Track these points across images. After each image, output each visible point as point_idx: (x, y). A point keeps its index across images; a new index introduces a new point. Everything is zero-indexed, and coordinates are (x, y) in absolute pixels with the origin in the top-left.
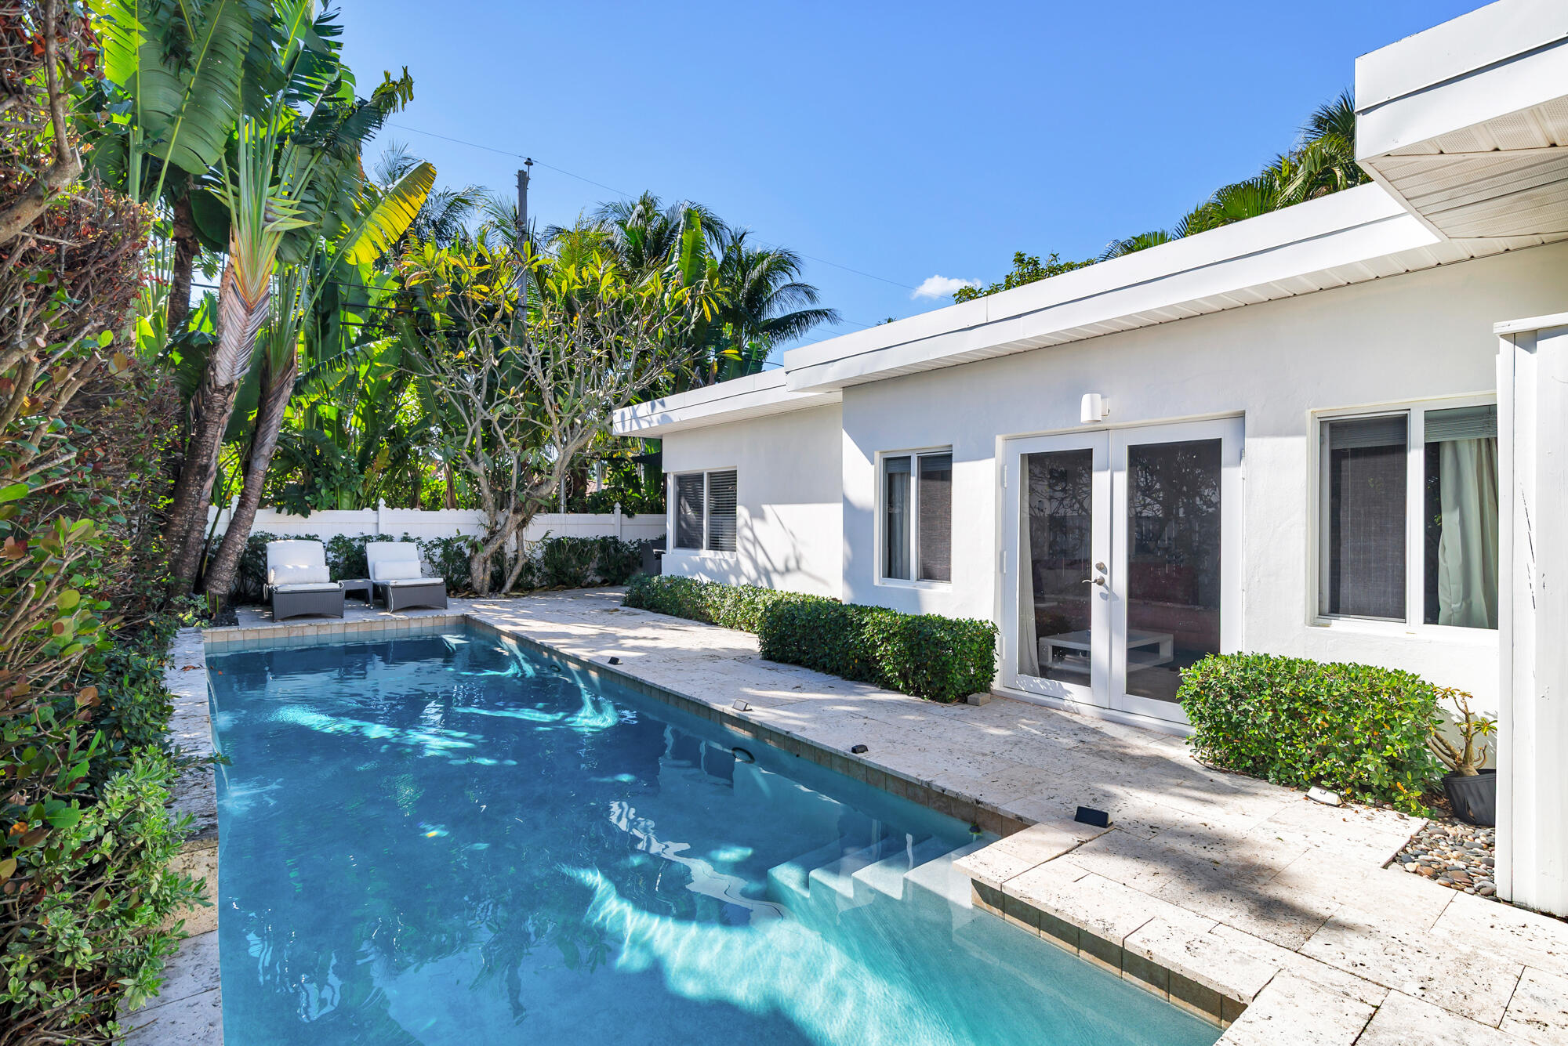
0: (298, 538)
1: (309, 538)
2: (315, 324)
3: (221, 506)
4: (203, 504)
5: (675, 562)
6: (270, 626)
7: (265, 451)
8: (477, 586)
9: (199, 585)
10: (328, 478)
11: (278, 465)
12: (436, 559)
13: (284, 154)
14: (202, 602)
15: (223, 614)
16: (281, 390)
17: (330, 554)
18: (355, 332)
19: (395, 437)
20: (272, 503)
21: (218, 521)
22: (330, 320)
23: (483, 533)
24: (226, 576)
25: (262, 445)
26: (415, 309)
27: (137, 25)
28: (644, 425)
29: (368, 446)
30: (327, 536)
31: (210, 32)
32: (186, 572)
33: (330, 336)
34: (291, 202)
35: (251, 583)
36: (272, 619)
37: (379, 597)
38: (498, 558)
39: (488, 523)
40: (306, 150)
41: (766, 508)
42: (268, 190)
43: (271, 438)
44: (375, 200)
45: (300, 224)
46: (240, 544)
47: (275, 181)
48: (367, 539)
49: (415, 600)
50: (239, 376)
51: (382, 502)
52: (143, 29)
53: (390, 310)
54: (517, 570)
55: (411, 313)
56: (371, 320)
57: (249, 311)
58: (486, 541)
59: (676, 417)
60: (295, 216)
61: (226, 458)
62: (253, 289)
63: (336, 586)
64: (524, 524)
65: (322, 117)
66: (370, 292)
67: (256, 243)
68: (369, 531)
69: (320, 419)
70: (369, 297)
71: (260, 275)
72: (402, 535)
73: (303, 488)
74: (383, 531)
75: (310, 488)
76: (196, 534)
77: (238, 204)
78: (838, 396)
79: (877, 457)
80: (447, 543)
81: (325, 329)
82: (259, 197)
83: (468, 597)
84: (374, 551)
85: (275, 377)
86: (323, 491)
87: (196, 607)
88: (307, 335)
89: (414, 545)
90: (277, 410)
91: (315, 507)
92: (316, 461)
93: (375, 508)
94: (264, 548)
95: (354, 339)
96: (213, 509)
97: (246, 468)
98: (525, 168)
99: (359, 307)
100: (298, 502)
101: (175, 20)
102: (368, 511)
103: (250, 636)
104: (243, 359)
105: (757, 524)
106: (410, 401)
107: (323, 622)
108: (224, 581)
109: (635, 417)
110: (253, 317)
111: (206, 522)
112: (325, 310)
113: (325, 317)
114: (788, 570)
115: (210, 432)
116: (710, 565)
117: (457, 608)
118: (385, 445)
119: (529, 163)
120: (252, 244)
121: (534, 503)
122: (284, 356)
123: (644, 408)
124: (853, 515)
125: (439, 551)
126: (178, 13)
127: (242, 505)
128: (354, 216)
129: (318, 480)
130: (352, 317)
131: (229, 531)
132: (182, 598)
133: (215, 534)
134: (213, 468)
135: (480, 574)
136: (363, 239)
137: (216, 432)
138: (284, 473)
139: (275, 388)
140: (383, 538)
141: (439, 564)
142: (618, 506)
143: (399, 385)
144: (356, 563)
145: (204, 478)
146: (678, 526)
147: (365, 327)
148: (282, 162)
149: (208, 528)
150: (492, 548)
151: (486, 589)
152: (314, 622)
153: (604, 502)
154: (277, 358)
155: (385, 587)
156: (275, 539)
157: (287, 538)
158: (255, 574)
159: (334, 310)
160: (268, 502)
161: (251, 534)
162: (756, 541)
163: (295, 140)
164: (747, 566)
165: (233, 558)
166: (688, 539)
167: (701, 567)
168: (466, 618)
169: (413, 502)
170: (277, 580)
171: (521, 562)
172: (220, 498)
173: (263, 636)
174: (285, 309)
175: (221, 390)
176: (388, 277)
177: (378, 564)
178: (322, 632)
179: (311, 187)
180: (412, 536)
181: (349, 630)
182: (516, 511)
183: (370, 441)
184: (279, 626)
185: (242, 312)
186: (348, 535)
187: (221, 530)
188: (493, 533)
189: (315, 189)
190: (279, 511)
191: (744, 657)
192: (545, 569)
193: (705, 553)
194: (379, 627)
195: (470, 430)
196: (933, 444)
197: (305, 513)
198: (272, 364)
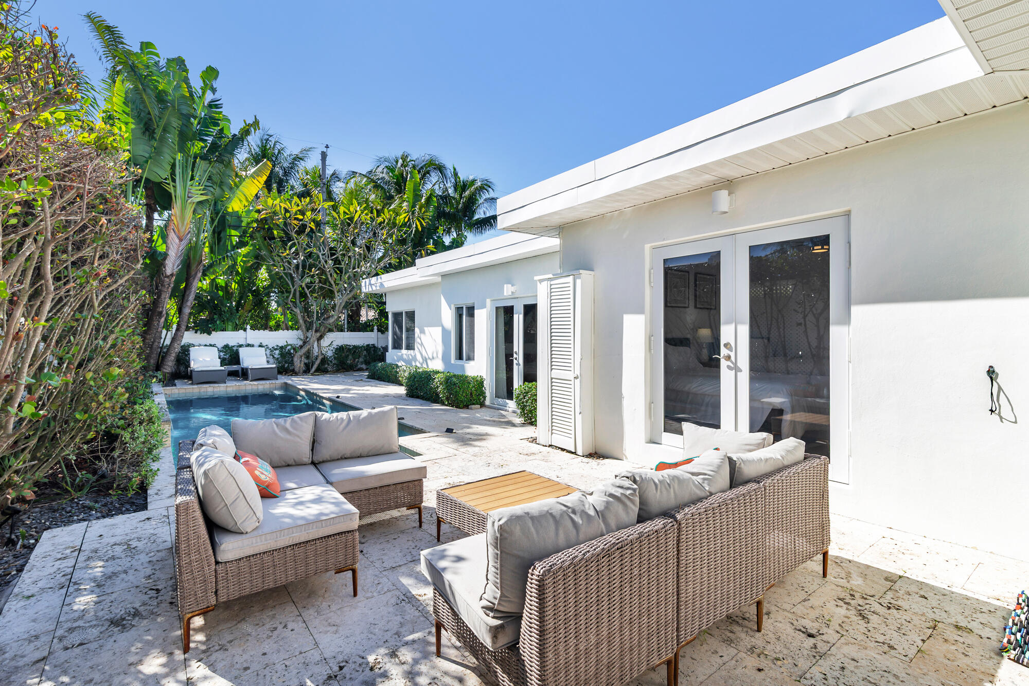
0: (206, 345)
1: (211, 345)
2: (214, 237)
3: (168, 330)
4: (160, 329)
5: (392, 356)
6: (191, 387)
7: (189, 304)
8: (297, 369)
9: (158, 368)
10: (220, 315)
11: (196, 309)
12: (275, 356)
13: (196, 165)
14: (159, 375)
15: (170, 380)
16: (196, 274)
17: (222, 354)
18: (235, 240)
19: (256, 293)
20: (193, 328)
21: (166, 338)
22: (222, 235)
23: (300, 343)
24: (170, 364)
25: (187, 301)
26: (266, 226)
27: (131, 120)
28: (374, 288)
29: (241, 298)
30: (220, 345)
31: (162, 123)
32: (152, 361)
33: (222, 243)
34: (200, 188)
35: (182, 368)
36: (192, 384)
37: (244, 374)
38: (308, 355)
39: (302, 337)
40: (207, 162)
41: (426, 329)
42: (189, 183)
43: (192, 297)
44: (242, 179)
45: (204, 198)
46: (177, 349)
47: (192, 179)
48: (241, 346)
49: (261, 375)
50: (176, 270)
51: (248, 327)
52: (133, 121)
53: (253, 228)
54: (318, 362)
55: (264, 229)
56: (244, 233)
57: (181, 240)
58: (301, 347)
59: (386, 285)
60: (201, 194)
61: (170, 306)
62: (182, 230)
63: (222, 368)
64: (321, 337)
65: (214, 147)
66: (243, 219)
67: (183, 209)
68: (242, 342)
69: (217, 285)
70: (242, 221)
71: (185, 223)
72: (259, 344)
73: (208, 320)
74: (249, 342)
75: (211, 320)
76: (156, 344)
77: (175, 191)
78: (439, 279)
79: (453, 307)
80: (282, 348)
81: (219, 240)
82: (185, 187)
83: (292, 375)
84: (243, 352)
85: (194, 267)
86: (218, 322)
87: (157, 377)
88: (209, 243)
89: (263, 349)
90: (194, 284)
91: (214, 330)
92: (215, 307)
93: (245, 330)
94: (188, 351)
95: (234, 243)
96: (164, 332)
97: (180, 310)
98: (325, 150)
99: (236, 227)
100: (205, 327)
101: (148, 116)
102: (241, 331)
103: (182, 391)
104: (178, 262)
105: (422, 336)
106: (263, 274)
107: (216, 385)
108: (169, 366)
109: (370, 284)
110: (183, 242)
111: (161, 338)
112: (219, 229)
113: (219, 233)
114: (433, 358)
115: (163, 296)
116: (405, 357)
117: (283, 379)
118: (251, 297)
119: (327, 147)
120: (182, 209)
121: (326, 327)
122: (198, 258)
123: (373, 280)
124: (445, 333)
125: (277, 352)
126: (149, 113)
127: (178, 330)
128: (231, 188)
129: (215, 316)
130: (233, 232)
131: (172, 342)
132: (151, 373)
133: (165, 344)
134: (164, 312)
135: (299, 363)
136: (236, 199)
137: (166, 295)
138: (199, 313)
139: (193, 273)
140: (249, 345)
141: (278, 359)
142: (375, 328)
143: (257, 267)
144: (235, 358)
145: (160, 318)
146: (393, 338)
147: (240, 237)
148: (195, 169)
149: (162, 341)
150: (304, 350)
151: (301, 371)
152: (212, 385)
153: (369, 326)
154: (194, 258)
155: (247, 369)
156: (194, 346)
157: (200, 345)
158: (184, 363)
159: (224, 229)
160: (191, 327)
161: (182, 344)
162: (422, 344)
163: (201, 158)
164: (419, 357)
165: (174, 355)
166: (397, 345)
167: (401, 358)
168: (286, 383)
169: (265, 327)
170: (195, 365)
171: (320, 357)
172: (168, 327)
173: (187, 391)
174: (198, 236)
175: (168, 277)
176: (252, 210)
177: (245, 358)
178: (215, 390)
179: (210, 178)
180: (264, 344)
181: (229, 389)
182: (316, 331)
183: (242, 296)
184: (195, 386)
185: (177, 241)
186: (231, 344)
187: (168, 342)
188: (305, 343)
189: (211, 180)
190: (196, 332)
191: (398, 397)
192: (335, 362)
193: (404, 351)
194: (243, 388)
195: (292, 290)
196: (469, 302)
197: (209, 333)
198: (192, 261)
